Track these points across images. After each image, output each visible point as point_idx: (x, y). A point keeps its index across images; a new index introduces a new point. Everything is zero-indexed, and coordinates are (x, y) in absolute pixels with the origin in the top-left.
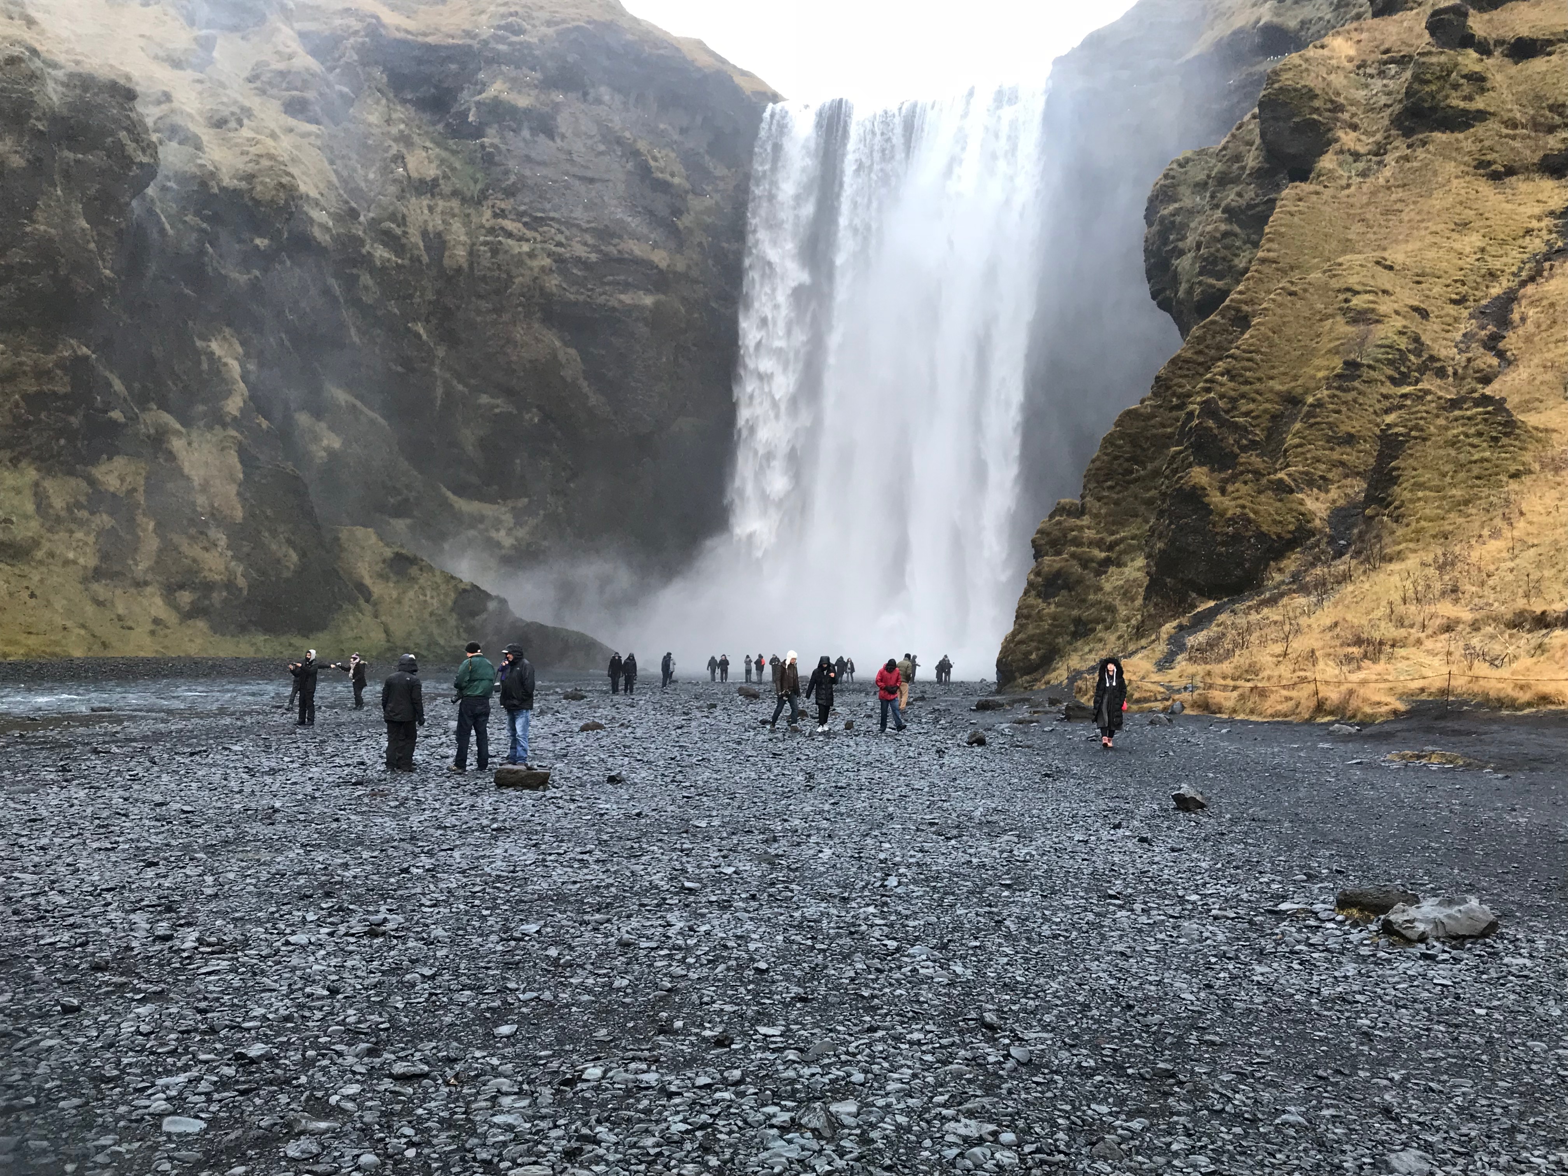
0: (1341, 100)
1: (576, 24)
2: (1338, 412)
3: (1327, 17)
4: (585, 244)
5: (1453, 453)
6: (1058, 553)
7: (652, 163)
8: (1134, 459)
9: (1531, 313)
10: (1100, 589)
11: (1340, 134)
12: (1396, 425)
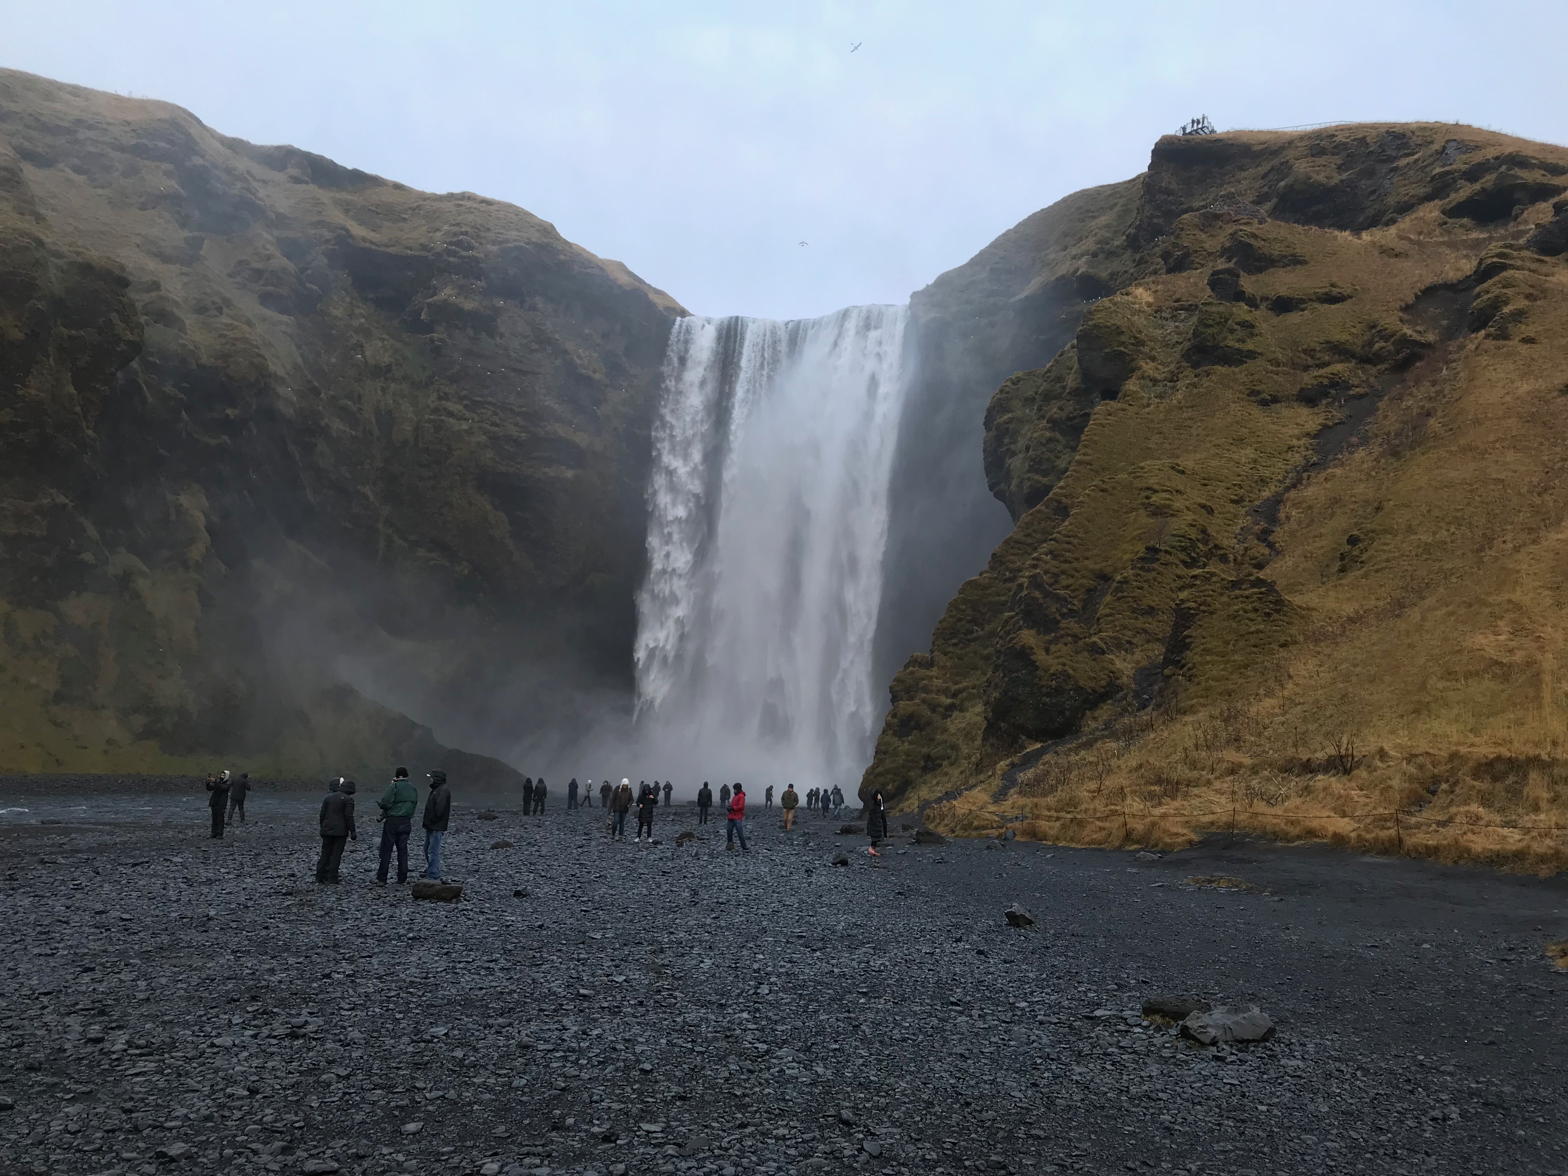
0: (1142, 337)
1: (516, 244)
2: (1141, 588)
3: (1132, 271)
4: (516, 425)
5: (1234, 625)
6: (911, 699)
7: (578, 361)
8: (973, 621)
9: (1294, 514)
10: (945, 730)
11: (1142, 363)
12: (1188, 600)
